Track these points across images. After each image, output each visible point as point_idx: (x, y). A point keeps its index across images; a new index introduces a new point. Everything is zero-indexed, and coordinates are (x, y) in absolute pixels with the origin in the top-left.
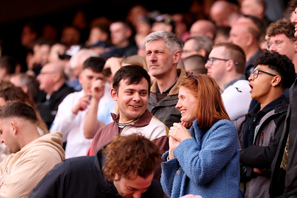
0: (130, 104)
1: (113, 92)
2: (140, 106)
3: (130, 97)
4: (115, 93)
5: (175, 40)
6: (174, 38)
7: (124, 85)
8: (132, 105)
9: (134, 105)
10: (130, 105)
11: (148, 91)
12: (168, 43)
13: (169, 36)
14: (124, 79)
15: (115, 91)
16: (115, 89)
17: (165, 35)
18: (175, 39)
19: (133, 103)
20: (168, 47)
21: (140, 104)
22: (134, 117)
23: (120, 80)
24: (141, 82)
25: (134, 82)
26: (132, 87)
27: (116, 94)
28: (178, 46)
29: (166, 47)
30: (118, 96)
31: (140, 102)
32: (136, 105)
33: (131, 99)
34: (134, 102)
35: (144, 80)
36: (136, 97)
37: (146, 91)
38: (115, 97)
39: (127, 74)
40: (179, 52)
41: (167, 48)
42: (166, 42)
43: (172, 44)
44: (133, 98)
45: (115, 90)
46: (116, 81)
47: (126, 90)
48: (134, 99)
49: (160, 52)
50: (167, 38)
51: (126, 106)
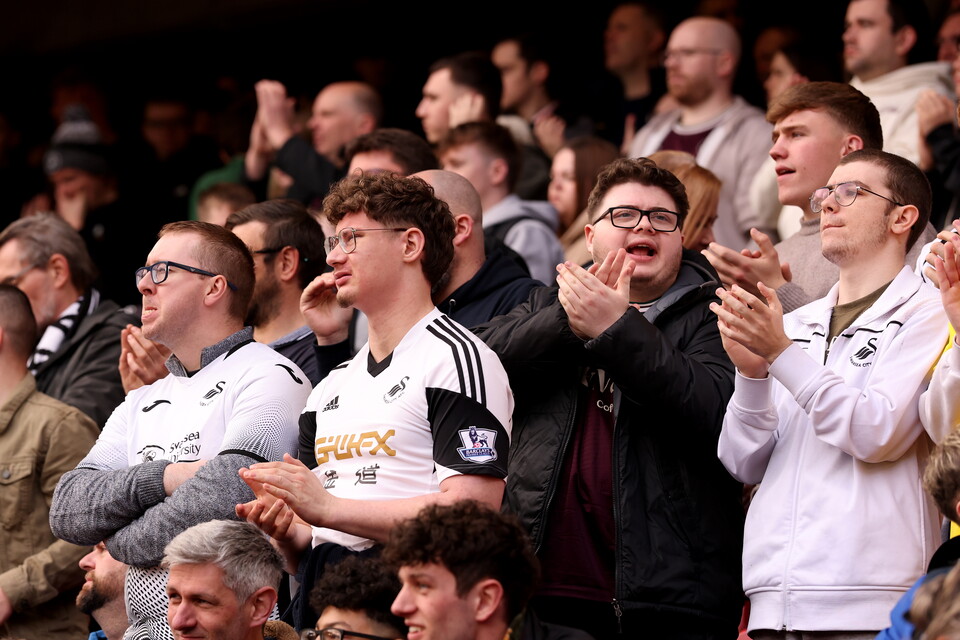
13: (233, 550)
17: (219, 548)
49: (204, 601)
50: (225, 559)
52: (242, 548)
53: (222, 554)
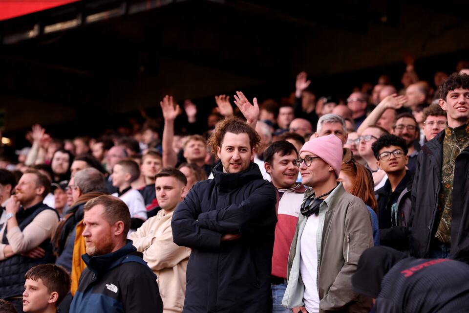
1: (267, 166)
2: (294, 175)
3: (285, 167)
4: (269, 167)
7: (278, 157)
8: (288, 174)
10: (285, 174)
14: (278, 152)
23: (274, 153)
24: (292, 153)
26: (286, 158)
30: (272, 168)
31: (295, 171)
32: (291, 174)
33: (287, 169)
38: (269, 170)
45: (269, 164)
47: (281, 161)
48: (289, 168)
51: (282, 175)
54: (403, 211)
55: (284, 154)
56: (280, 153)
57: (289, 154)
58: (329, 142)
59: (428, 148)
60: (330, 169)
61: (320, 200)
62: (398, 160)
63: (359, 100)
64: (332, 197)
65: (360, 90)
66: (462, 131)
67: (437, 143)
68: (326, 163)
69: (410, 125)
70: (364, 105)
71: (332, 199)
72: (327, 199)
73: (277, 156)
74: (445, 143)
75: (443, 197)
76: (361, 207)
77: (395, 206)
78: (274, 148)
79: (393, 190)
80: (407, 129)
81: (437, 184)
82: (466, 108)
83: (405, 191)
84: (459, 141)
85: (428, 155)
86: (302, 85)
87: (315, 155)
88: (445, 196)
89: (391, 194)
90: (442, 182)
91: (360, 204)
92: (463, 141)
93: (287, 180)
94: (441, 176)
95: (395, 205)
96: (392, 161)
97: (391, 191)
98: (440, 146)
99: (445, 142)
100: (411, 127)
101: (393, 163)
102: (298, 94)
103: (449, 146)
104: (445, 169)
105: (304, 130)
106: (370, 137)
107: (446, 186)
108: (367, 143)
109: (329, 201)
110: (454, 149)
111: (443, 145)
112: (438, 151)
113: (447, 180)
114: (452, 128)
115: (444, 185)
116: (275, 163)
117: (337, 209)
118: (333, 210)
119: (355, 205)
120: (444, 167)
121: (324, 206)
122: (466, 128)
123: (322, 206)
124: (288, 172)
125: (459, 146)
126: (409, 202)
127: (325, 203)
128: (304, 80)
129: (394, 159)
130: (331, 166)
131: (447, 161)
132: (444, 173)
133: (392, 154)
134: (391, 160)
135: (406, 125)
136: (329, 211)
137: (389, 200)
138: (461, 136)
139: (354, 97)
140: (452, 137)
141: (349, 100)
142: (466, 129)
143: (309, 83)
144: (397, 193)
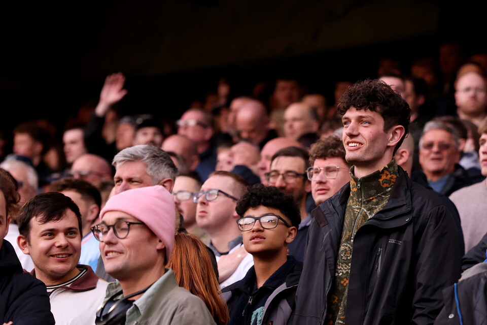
0: (52, 254)
1: (22, 241)
2: (70, 255)
3: (50, 242)
4: (25, 243)
5: (163, 162)
6: (161, 158)
7: (37, 225)
8: (56, 255)
9: (59, 254)
10: (52, 256)
11: (78, 229)
12: (150, 167)
13: (152, 155)
14: (37, 216)
15: (23, 239)
16: (24, 235)
17: (145, 154)
18: (164, 160)
19: (57, 251)
20: (149, 172)
21: (68, 250)
22: (62, 273)
23: (30, 218)
24: (64, 215)
25: (54, 216)
26: (51, 225)
27: (27, 243)
28: (169, 171)
29: (146, 173)
30: (30, 245)
31: (69, 247)
32: (62, 254)
33: (53, 245)
34: (58, 249)
35: (70, 213)
36: (61, 240)
37: (75, 228)
38: (25, 249)
39: (40, 207)
40: (169, 181)
41: (148, 175)
42: (147, 166)
43: (156, 168)
44: (55, 243)
45: (24, 237)
46: (23, 223)
47: (42, 232)
48: (57, 245)
49: (135, 181)
50: (148, 158)
51: (45, 258)
52: (157, 155)
53: (147, 156)
54: (272, 322)
55: (47, 220)
56: (39, 218)
57: (57, 219)
58: (158, 198)
59: (323, 213)
60: (159, 246)
61: (128, 302)
62: (267, 233)
63: (199, 124)
64: (149, 297)
65: (202, 107)
66: (374, 184)
67: (337, 204)
68: (152, 235)
69: (288, 172)
70: (208, 134)
71: (150, 299)
72: (139, 301)
73: (35, 222)
74: (348, 204)
75: (336, 301)
76: (197, 315)
77: (260, 313)
78: (31, 207)
79: (260, 284)
80: (284, 178)
81: (329, 278)
82: (360, 143)
83: (283, 287)
84: (369, 201)
85: (321, 225)
86: (111, 94)
87: (135, 218)
88: (340, 301)
89: (255, 292)
90: (337, 274)
91: (196, 309)
92: (375, 201)
93: (55, 266)
94: (336, 265)
95: (259, 310)
96: (255, 234)
97: (257, 286)
98: (339, 210)
99: (350, 202)
100: (291, 174)
101: (257, 237)
102: (100, 109)
103: (353, 209)
104: (343, 251)
105: (100, 175)
106: (216, 192)
107: (342, 282)
108: (211, 204)
109: (144, 304)
110: (359, 215)
111: (346, 208)
112: (337, 218)
113: (345, 272)
114: (357, 179)
115: (338, 280)
116: (34, 235)
117: (156, 319)
118: (150, 319)
119: (186, 311)
120: (342, 248)
121: (135, 313)
122: (380, 177)
123: (131, 313)
124: (55, 251)
125: (368, 210)
126: (285, 306)
127: (136, 308)
128: (119, 86)
129: (259, 231)
130: (160, 241)
131: (347, 236)
132: (340, 257)
133: (257, 221)
134: (253, 231)
135: (282, 172)
136: (141, 321)
137: (250, 302)
138: (373, 192)
139: (190, 119)
140: (359, 194)
141: (181, 123)
142: (381, 180)
143: (124, 93)
144: (267, 290)
